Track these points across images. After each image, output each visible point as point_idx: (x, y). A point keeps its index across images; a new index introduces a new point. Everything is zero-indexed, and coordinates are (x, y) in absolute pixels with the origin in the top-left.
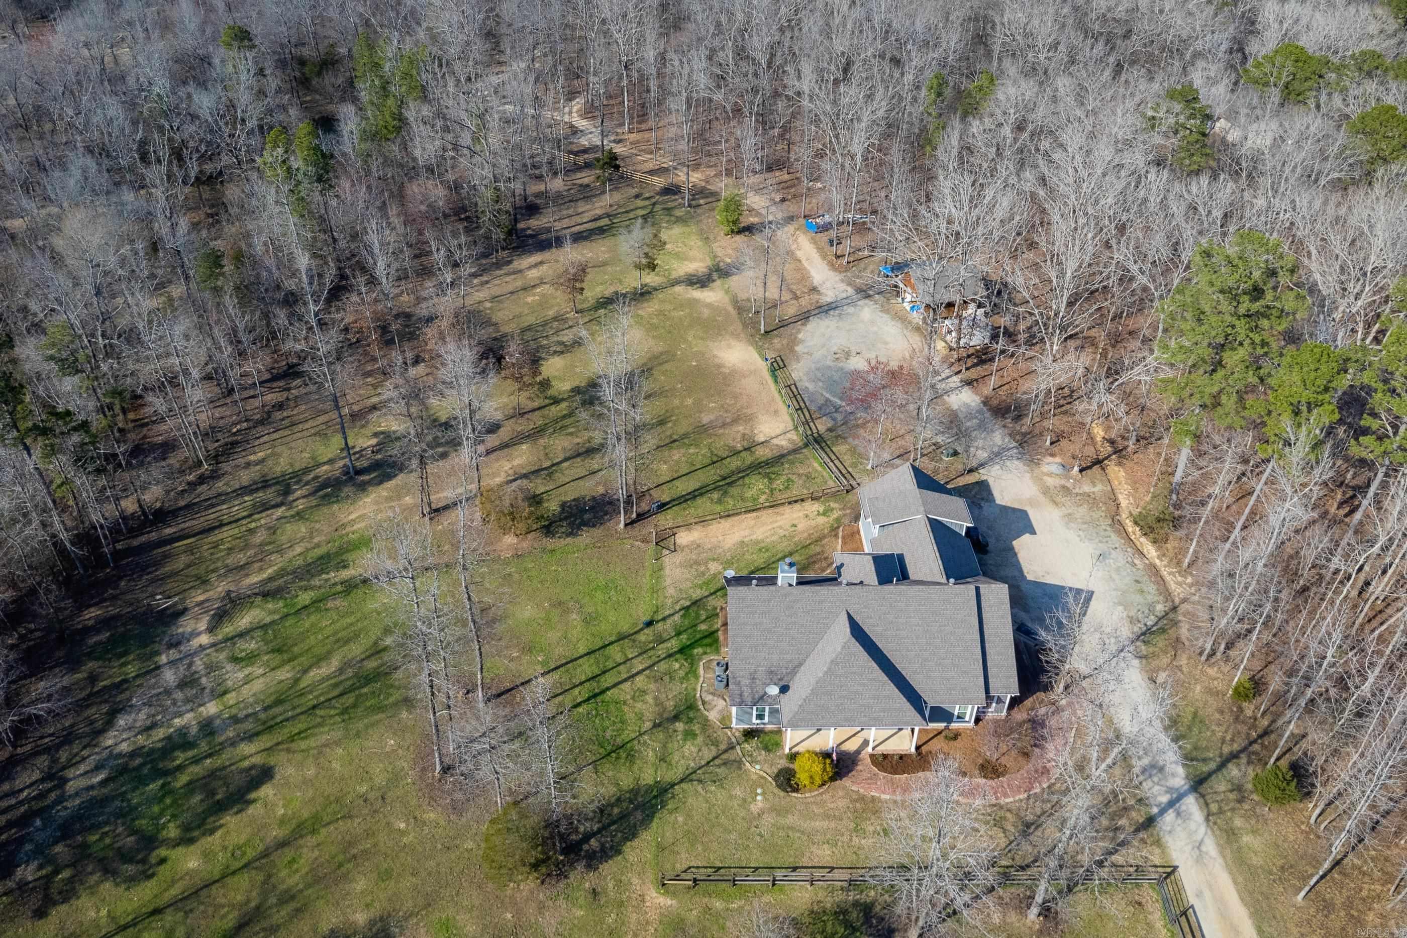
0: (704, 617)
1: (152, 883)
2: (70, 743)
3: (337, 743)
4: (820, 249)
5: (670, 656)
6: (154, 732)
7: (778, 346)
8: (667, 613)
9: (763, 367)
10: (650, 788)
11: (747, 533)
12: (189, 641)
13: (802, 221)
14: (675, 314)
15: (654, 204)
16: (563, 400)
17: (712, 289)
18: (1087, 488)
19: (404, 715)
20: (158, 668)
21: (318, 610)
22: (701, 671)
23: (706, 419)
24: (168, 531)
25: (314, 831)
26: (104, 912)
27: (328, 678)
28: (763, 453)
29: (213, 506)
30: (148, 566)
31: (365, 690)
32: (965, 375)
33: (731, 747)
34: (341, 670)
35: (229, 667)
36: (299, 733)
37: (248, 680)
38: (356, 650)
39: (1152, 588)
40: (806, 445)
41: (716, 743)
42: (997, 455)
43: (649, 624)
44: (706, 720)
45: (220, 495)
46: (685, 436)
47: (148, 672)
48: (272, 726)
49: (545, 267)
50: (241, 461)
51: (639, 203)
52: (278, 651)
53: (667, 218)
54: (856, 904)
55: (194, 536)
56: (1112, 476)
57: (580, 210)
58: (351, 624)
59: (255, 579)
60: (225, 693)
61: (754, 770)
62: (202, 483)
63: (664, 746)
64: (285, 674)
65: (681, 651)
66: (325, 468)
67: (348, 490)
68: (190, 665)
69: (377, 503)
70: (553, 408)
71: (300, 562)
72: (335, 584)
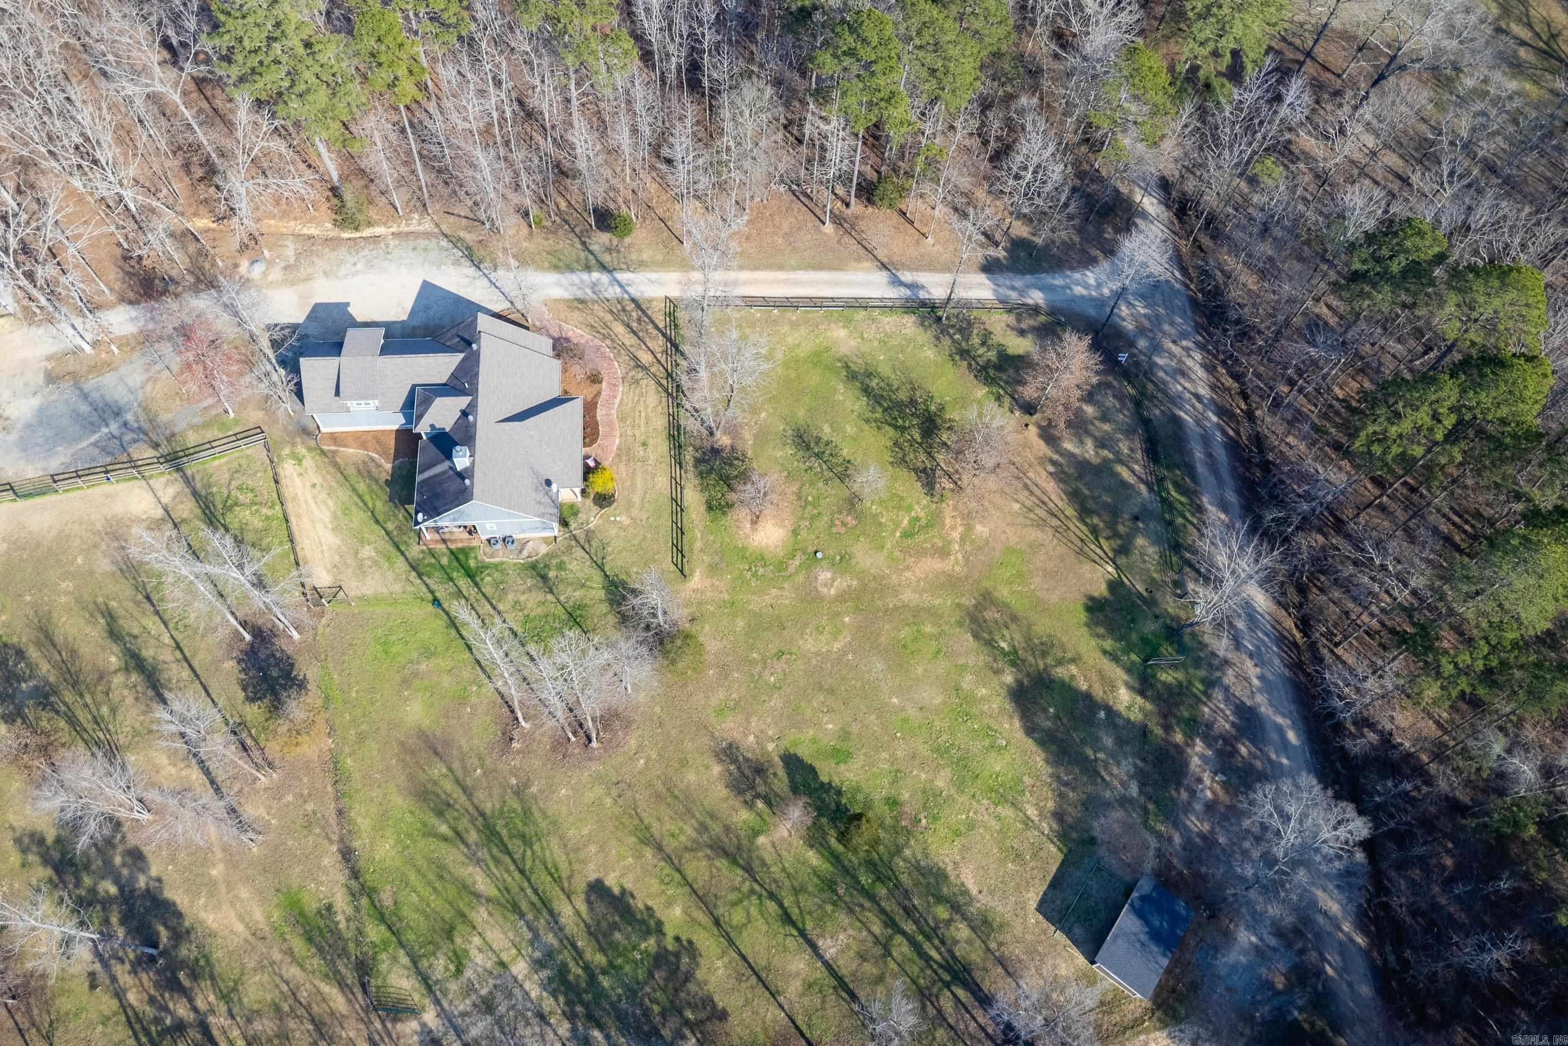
0: (433, 561)
1: (695, 938)
3: (562, 838)
5: (476, 585)
6: (546, 1010)
8: (424, 589)
10: (608, 592)
12: (431, 1031)
18: (288, 252)
19: (534, 789)
21: (394, 913)
22: (496, 560)
23: (105, 567)
25: (648, 828)
26: (719, 963)
27: (487, 872)
28: (186, 511)
31: (504, 833)
33: (575, 538)
34: (478, 863)
35: (468, 973)
36: (551, 875)
37: (486, 949)
38: (452, 856)
39: (421, 242)
40: (179, 470)
41: (570, 548)
42: (228, 309)
43: (436, 602)
44: (547, 554)
46: (138, 587)
48: (543, 902)
52: (449, 934)
54: (695, 467)
56: (273, 231)
58: (419, 871)
60: (502, 964)
61: (594, 522)
63: (571, 584)
64: (480, 915)
65: (471, 576)
66: (131, 998)
67: (185, 952)
68: (464, 1014)
69: (217, 906)
71: (314, 963)
72: (357, 909)
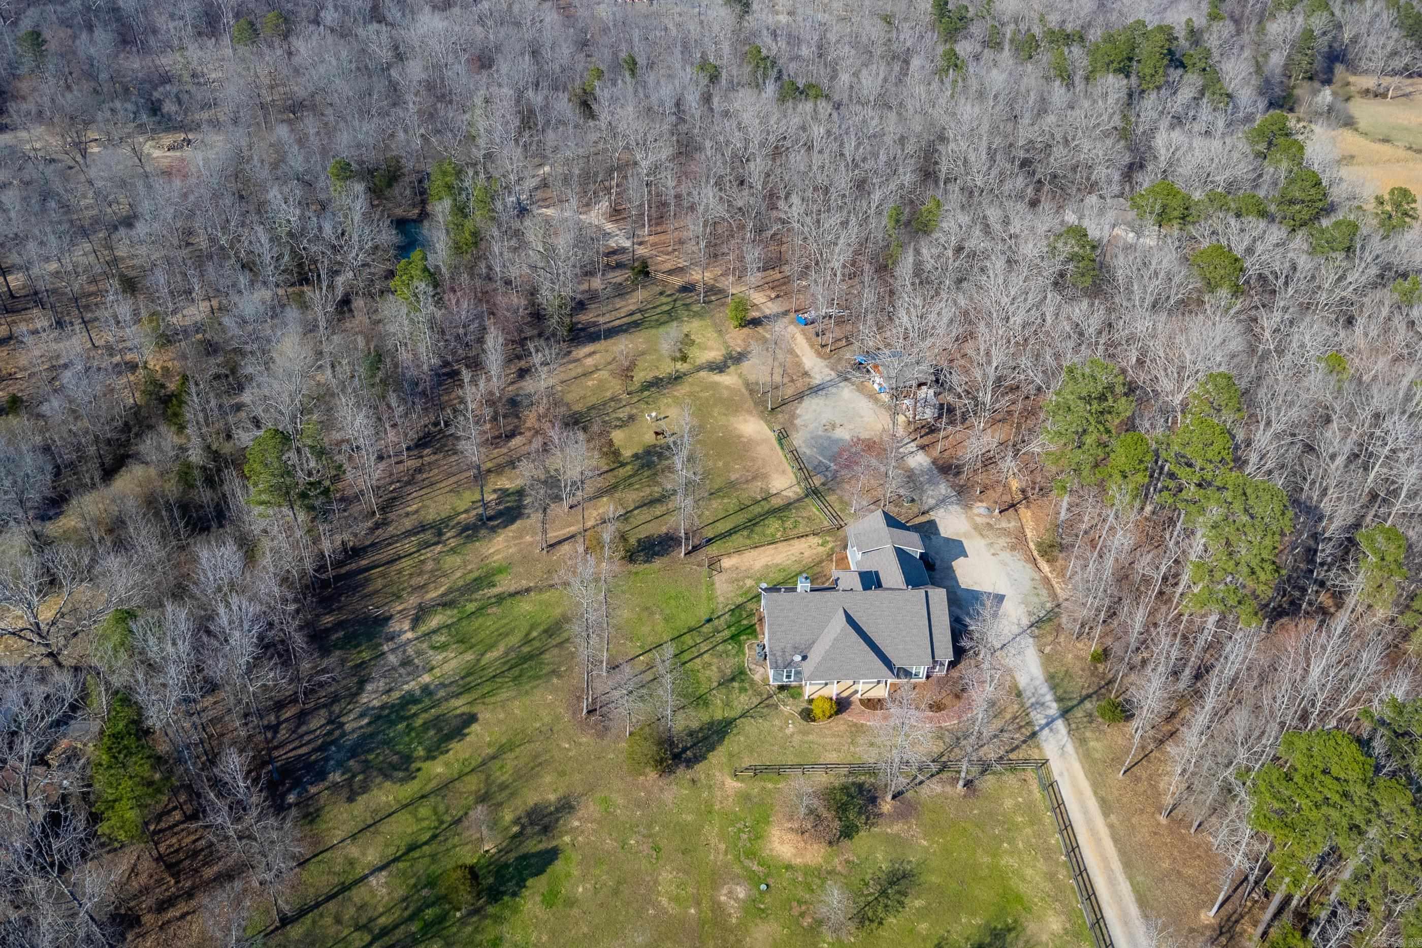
0: (745, 616)
1: (416, 781)
2: (339, 701)
3: (514, 698)
4: (808, 339)
5: (725, 641)
6: (393, 694)
7: (782, 420)
8: (720, 613)
9: (772, 437)
10: (720, 722)
11: (769, 559)
12: (399, 636)
13: (792, 315)
14: (702, 394)
15: (675, 301)
16: (627, 463)
17: (728, 374)
18: (1004, 524)
19: (555, 680)
20: (383, 654)
21: (482, 614)
22: (747, 651)
23: (733, 477)
24: (364, 562)
25: (511, 750)
26: (391, 798)
27: (499, 658)
28: (776, 502)
29: (390, 544)
30: (357, 587)
31: (525, 666)
32: (920, 441)
33: (770, 697)
34: (507, 654)
35: (431, 652)
36: (488, 693)
37: (445, 660)
38: (514, 640)
39: (1044, 592)
40: (807, 496)
41: (760, 694)
42: (942, 502)
43: (709, 620)
44: (752, 680)
45: (392, 536)
46: (720, 490)
47: (377, 657)
48: (469, 689)
49: (598, 356)
50: (401, 512)
51: (664, 299)
52: (461, 641)
53: (686, 313)
54: (853, 784)
55: (383, 565)
56: (1022, 515)
57: (618, 306)
58: (508, 624)
59: (433, 595)
60: (432, 669)
61: (786, 709)
62: (377, 528)
63: (727, 697)
64: (469, 656)
65: (733, 637)
66: (463, 516)
67: (483, 532)
68: (405, 651)
69: (507, 541)
70: (621, 470)
71: (461, 583)
72: (490, 598)
